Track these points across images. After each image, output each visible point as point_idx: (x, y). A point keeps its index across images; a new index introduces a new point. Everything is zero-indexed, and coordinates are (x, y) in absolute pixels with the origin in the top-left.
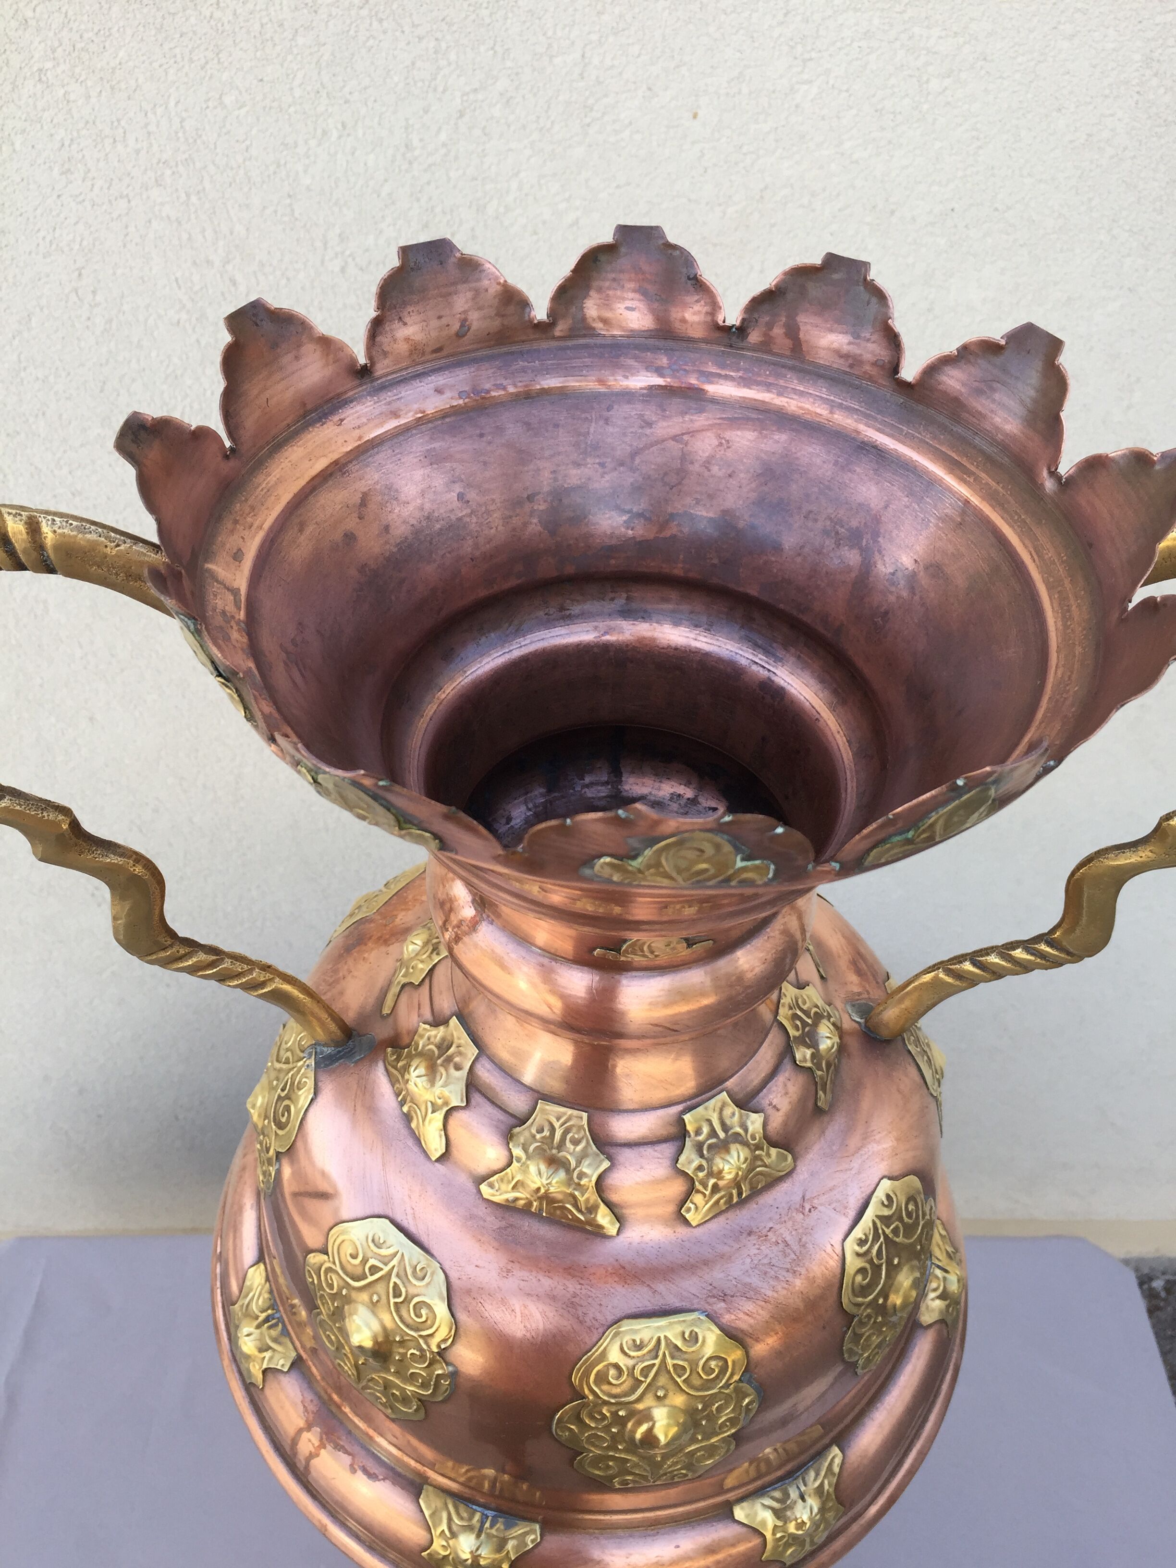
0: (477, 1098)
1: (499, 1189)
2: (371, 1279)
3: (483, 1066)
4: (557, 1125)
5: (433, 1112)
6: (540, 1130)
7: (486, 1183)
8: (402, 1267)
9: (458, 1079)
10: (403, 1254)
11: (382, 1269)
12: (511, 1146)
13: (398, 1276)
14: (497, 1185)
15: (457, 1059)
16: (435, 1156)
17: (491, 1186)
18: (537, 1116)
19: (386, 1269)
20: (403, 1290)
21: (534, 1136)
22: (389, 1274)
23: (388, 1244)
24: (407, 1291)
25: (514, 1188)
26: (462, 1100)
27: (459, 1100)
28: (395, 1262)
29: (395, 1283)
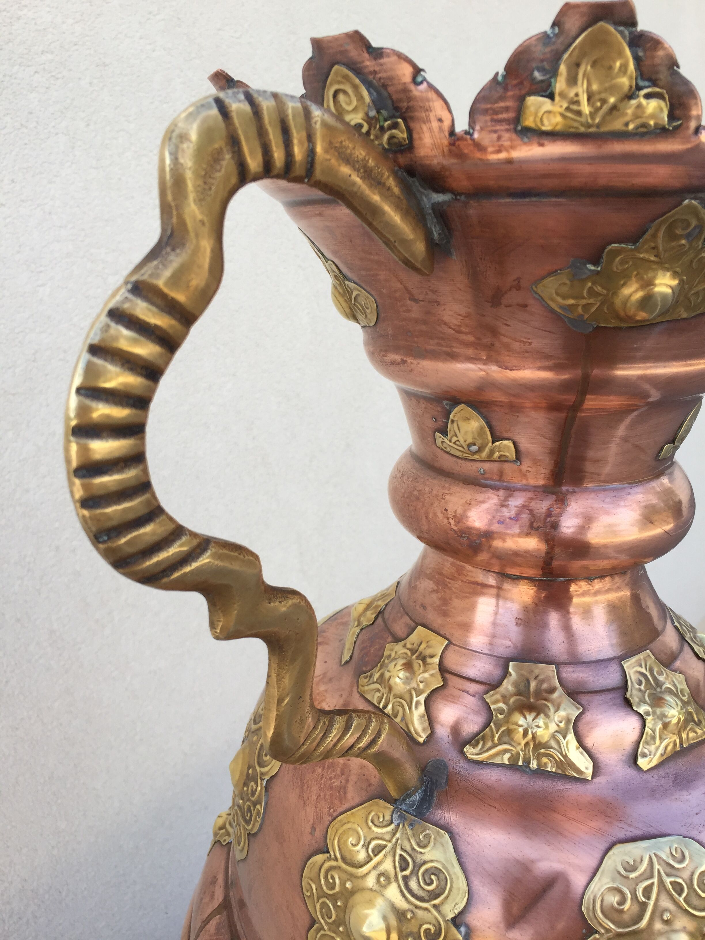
0: (584, 699)
1: (650, 752)
2: (652, 903)
3: (567, 673)
4: (643, 670)
5: (564, 738)
6: (640, 683)
7: (639, 758)
8: (663, 863)
9: (560, 696)
10: (655, 855)
11: (652, 884)
12: (635, 709)
13: (668, 875)
14: (646, 751)
15: (545, 686)
16: (589, 773)
17: (644, 756)
18: (629, 674)
19: (655, 880)
20: (680, 880)
21: (640, 690)
22: (661, 882)
23: (639, 860)
24: (683, 880)
25: (661, 738)
26: (578, 708)
27: (575, 709)
28: (656, 866)
29: (671, 883)
